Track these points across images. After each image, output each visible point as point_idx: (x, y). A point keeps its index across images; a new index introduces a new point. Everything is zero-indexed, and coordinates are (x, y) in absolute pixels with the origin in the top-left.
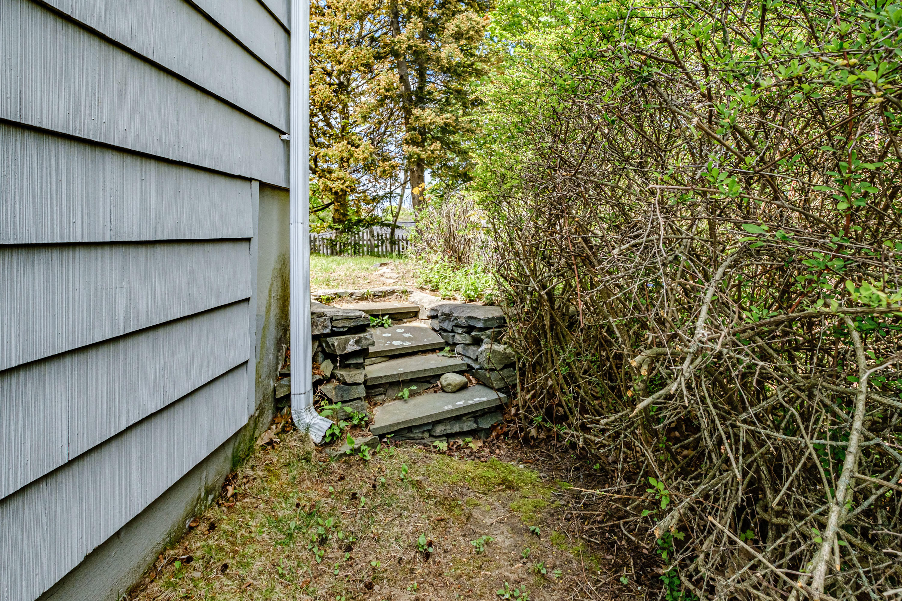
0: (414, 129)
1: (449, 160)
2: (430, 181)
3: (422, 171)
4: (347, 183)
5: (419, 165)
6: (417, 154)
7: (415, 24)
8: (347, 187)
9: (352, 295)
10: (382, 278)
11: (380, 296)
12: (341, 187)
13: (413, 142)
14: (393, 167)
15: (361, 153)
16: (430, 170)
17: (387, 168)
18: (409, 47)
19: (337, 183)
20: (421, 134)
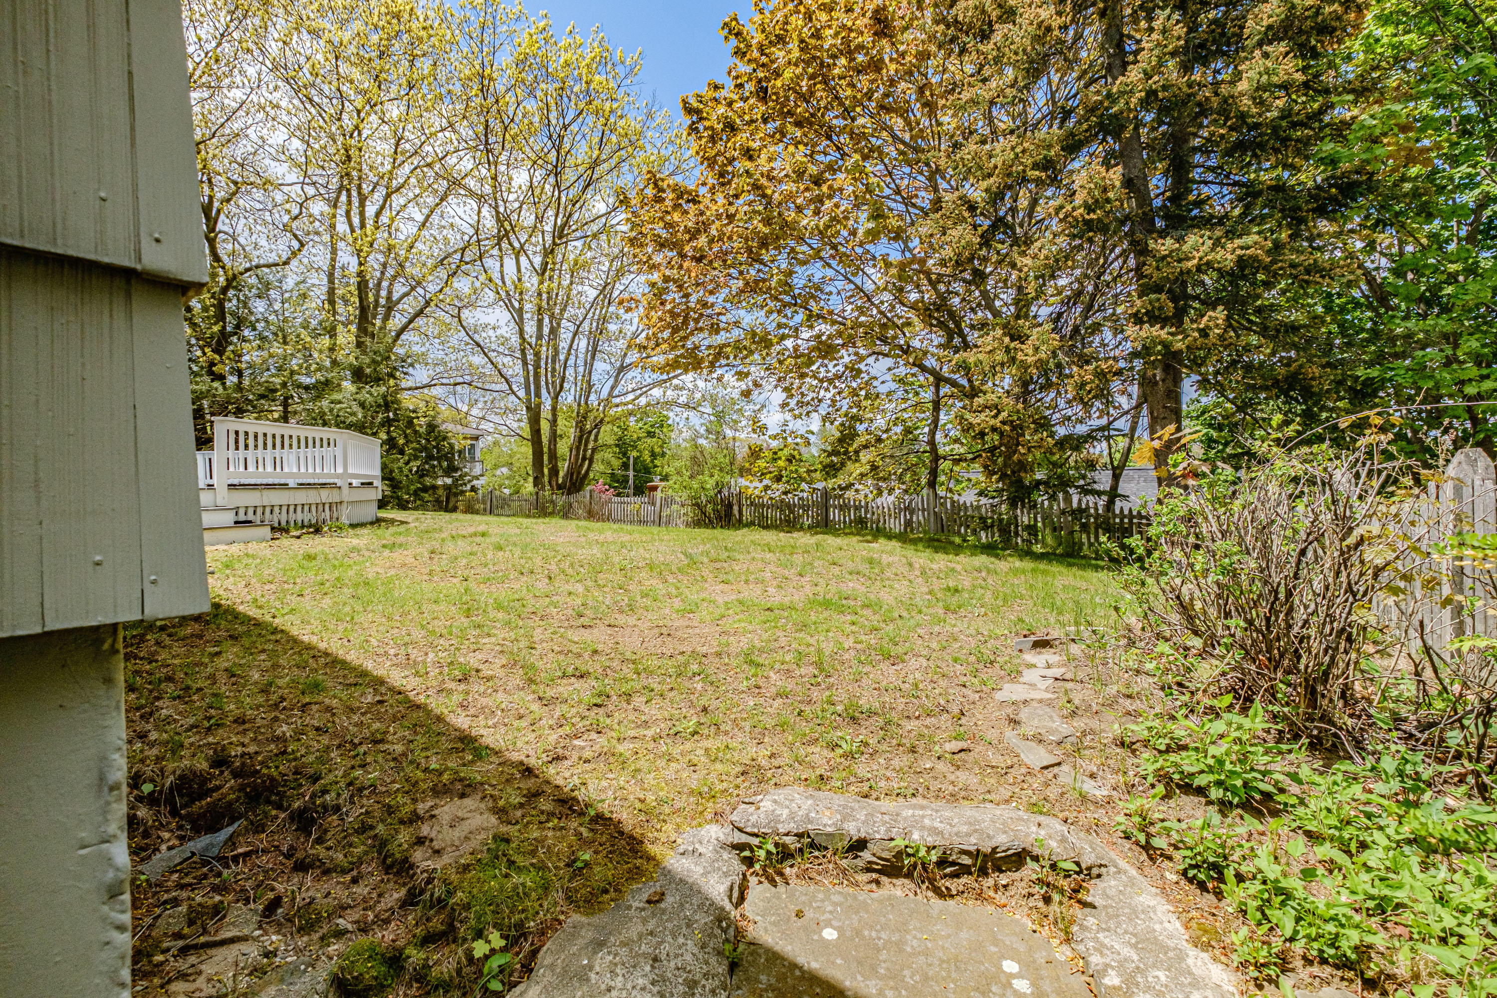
0: (1158, 289)
1: (1247, 349)
2: (1195, 396)
3: (1177, 380)
4: (1004, 414)
5: (1167, 368)
6: (1162, 343)
7: (1164, 31)
8: (1003, 423)
9: (860, 845)
10: (1010, 734)
11: (965, 870)
12: (992, 422)
13: (1153, 317)
14: (1101, 375)
15: (1030, 352)
16: (1196, 377)
17: (1088, 377)
18: (1151, 94)
19: (982, 416)
20: (1174, 299)
